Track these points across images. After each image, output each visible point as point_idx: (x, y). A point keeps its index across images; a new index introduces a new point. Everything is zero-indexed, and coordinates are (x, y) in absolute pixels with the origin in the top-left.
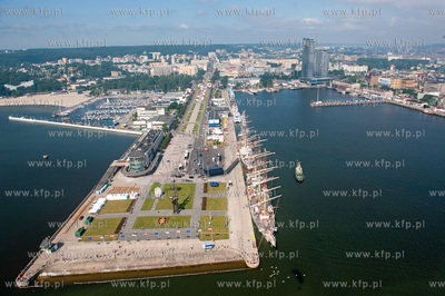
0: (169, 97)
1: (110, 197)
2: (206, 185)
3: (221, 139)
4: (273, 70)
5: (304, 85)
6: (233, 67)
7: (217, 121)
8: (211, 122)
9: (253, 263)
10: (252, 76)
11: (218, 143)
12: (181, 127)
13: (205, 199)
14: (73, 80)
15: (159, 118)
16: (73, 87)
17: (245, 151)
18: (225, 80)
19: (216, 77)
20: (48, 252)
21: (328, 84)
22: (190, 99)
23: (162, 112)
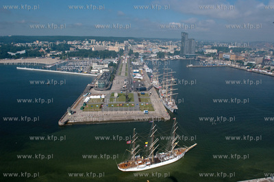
0: (108, 61)
1: (92, 97)
2: (139, 94)
3: (142, 78)
4: (163, 51)
5: (182, 58)
6: (140, 49)
7: (138, 71)
8: (135, 71)
9: (167, 118)
10: (152, 53)
11: (140, 79)
12: (118, 73)
13: (139, 99)
14: (48, 51)
15: (106, 68)
16: (49, 55)
17: (155, 82)
18: (137, 54)
19: (131, 53)
20: (70, 114)
21: (195, 58)
22: (119, 62)
23: (107, 66)
